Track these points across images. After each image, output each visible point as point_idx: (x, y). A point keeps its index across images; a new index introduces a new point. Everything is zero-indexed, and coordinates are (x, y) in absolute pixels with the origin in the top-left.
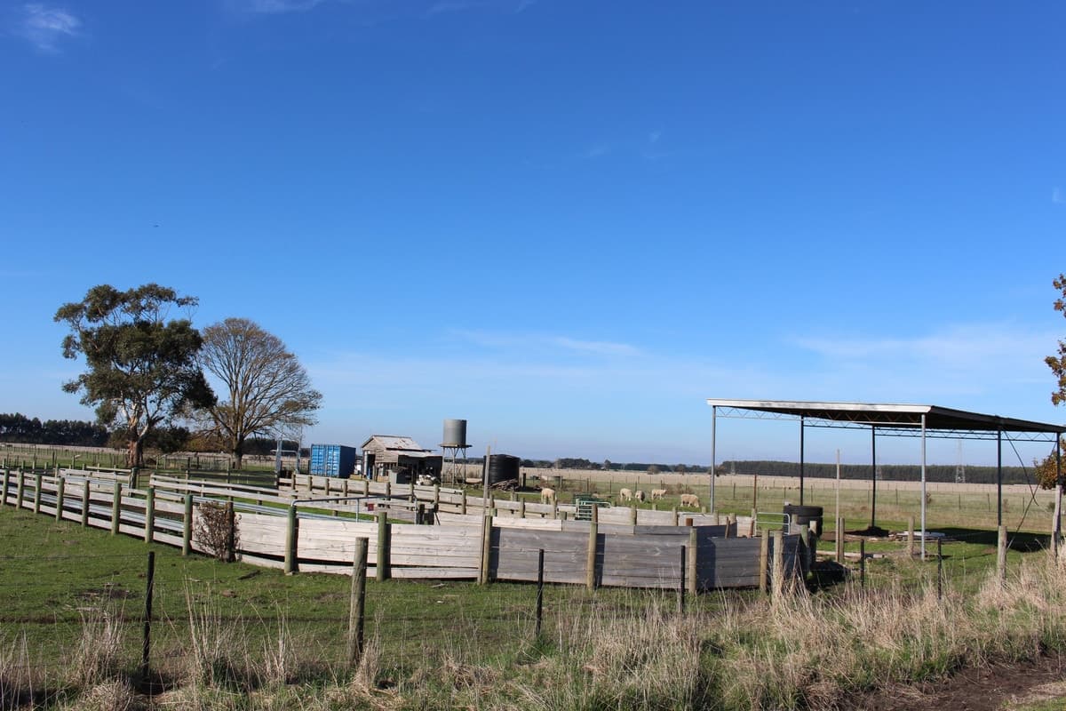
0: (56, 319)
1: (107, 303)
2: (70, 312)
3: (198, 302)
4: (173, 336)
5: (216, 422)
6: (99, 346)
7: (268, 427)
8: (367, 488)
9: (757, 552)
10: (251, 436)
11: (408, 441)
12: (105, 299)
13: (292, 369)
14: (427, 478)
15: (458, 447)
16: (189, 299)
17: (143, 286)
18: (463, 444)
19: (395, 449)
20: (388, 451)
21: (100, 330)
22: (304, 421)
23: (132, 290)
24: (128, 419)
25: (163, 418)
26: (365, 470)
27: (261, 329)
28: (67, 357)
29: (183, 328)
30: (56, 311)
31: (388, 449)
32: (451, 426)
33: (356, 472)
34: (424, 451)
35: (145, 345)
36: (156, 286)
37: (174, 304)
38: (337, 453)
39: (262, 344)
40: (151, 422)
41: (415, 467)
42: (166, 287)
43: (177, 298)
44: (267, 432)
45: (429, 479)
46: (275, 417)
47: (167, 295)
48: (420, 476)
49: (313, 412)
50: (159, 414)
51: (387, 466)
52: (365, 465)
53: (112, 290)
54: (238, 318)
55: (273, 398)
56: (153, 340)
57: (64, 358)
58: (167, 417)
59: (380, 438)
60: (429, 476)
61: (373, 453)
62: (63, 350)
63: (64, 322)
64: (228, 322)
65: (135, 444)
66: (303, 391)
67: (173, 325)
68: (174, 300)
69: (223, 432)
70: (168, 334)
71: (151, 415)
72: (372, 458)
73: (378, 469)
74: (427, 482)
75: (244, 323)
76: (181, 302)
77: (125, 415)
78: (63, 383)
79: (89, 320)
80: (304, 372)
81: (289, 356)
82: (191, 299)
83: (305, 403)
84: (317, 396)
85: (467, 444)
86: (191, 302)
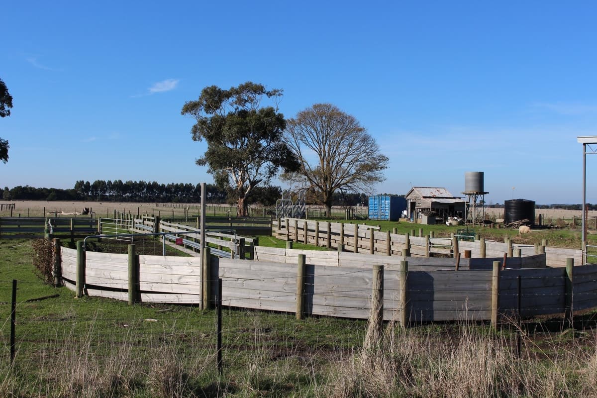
0: (183, 114)
1: (216, 99)
2: (191, 108)
3: (283, 93)
4: (262, 120)
5: (311, 182)
6: (211, 131)
7: (349, 184)
8: (318, 227)
9: (487, 286)
10: (337, 190)
11: (442, 190)
12: (214, 97)
13: (365, 140)
14: (454, 220)
15: (477, 193)
16: (275, 91)
17: (242, 85)
18: (481, 191)
19: (430, 197)
20: (424, 199)
21: (212, 119)
22: (376, 179)
23: (233, 88)
24: (237, 182)
25: (261, 180)
26: (409, 215)
27: (340, 111)
28: (195, 140)
29: (269, 113)
30: (182, 107)
31: (424, 197)
32: (471, 177)
33: (403, 216)
34: (454, 198)
35: (241, 128)
36: (251, 83)
37: (264, 96)
38: (388, 202)
39: (343, 122)
40: (253, 183)
41: (446, 211)
42: (258, 84)
43: (267, 91)
44: (351, 188)
45: (456, 220)
46: (354, 178)
47: (259, 89)
48: (449, 218)
49: (381, 171)
50: (258, 178)
51: (423, 210)
52: (409, 211)
53: (217, 89)
54: (322, 103)
55: (353, 162)
56: (247, 123)
57: (193, 141)
58: (264, 179)
59: (419, 189)
60: (456, 218)
61: (414, 201)
62: (192, 135)
63: (188, 115)
64: (315, 107)
65: (242, 201)
66: (375, 156)
67: (262, 111)
68: (264, 93)
69: (316, 189)
70: (259, 119)
71: (252, 180)
72: (413, 204)
73: (418, 213)
74: (454, 223)
75: (328, 107)
76: (270, 94)
77: (235, 179)
78: (196, 159)
79: (207, 113)
80: (374, 140)
81: (361, 130)
82: (278, 91)
83: (375, 164)
84: (384, 159)
85: (485, 191)
86: (277, 94)
